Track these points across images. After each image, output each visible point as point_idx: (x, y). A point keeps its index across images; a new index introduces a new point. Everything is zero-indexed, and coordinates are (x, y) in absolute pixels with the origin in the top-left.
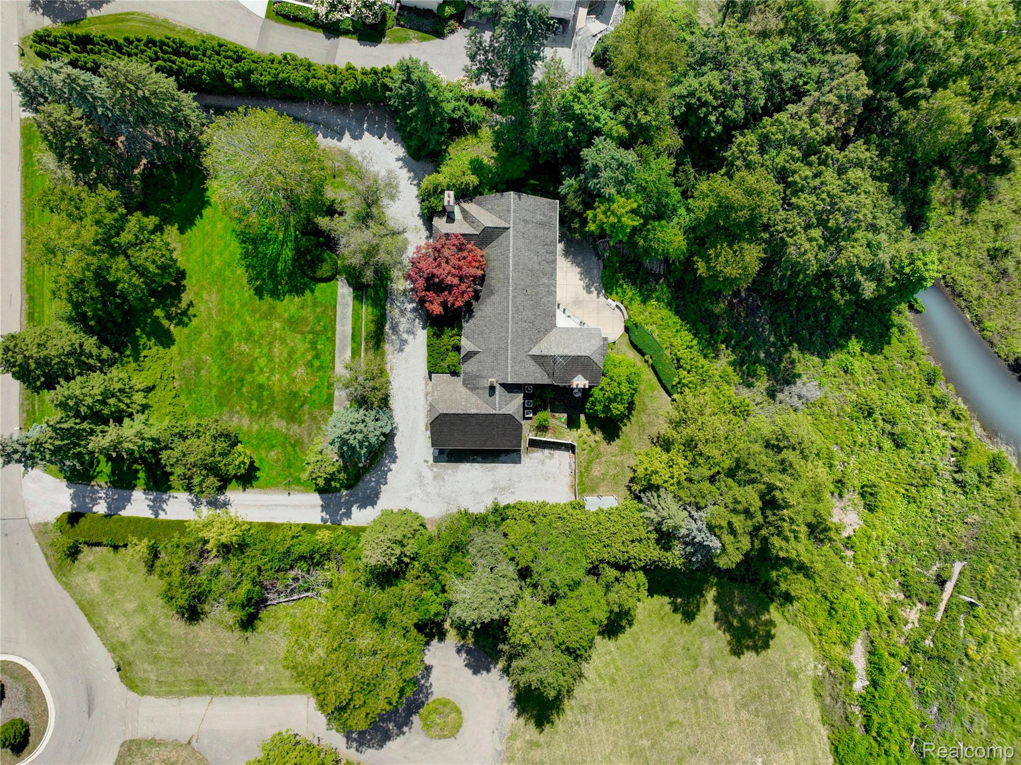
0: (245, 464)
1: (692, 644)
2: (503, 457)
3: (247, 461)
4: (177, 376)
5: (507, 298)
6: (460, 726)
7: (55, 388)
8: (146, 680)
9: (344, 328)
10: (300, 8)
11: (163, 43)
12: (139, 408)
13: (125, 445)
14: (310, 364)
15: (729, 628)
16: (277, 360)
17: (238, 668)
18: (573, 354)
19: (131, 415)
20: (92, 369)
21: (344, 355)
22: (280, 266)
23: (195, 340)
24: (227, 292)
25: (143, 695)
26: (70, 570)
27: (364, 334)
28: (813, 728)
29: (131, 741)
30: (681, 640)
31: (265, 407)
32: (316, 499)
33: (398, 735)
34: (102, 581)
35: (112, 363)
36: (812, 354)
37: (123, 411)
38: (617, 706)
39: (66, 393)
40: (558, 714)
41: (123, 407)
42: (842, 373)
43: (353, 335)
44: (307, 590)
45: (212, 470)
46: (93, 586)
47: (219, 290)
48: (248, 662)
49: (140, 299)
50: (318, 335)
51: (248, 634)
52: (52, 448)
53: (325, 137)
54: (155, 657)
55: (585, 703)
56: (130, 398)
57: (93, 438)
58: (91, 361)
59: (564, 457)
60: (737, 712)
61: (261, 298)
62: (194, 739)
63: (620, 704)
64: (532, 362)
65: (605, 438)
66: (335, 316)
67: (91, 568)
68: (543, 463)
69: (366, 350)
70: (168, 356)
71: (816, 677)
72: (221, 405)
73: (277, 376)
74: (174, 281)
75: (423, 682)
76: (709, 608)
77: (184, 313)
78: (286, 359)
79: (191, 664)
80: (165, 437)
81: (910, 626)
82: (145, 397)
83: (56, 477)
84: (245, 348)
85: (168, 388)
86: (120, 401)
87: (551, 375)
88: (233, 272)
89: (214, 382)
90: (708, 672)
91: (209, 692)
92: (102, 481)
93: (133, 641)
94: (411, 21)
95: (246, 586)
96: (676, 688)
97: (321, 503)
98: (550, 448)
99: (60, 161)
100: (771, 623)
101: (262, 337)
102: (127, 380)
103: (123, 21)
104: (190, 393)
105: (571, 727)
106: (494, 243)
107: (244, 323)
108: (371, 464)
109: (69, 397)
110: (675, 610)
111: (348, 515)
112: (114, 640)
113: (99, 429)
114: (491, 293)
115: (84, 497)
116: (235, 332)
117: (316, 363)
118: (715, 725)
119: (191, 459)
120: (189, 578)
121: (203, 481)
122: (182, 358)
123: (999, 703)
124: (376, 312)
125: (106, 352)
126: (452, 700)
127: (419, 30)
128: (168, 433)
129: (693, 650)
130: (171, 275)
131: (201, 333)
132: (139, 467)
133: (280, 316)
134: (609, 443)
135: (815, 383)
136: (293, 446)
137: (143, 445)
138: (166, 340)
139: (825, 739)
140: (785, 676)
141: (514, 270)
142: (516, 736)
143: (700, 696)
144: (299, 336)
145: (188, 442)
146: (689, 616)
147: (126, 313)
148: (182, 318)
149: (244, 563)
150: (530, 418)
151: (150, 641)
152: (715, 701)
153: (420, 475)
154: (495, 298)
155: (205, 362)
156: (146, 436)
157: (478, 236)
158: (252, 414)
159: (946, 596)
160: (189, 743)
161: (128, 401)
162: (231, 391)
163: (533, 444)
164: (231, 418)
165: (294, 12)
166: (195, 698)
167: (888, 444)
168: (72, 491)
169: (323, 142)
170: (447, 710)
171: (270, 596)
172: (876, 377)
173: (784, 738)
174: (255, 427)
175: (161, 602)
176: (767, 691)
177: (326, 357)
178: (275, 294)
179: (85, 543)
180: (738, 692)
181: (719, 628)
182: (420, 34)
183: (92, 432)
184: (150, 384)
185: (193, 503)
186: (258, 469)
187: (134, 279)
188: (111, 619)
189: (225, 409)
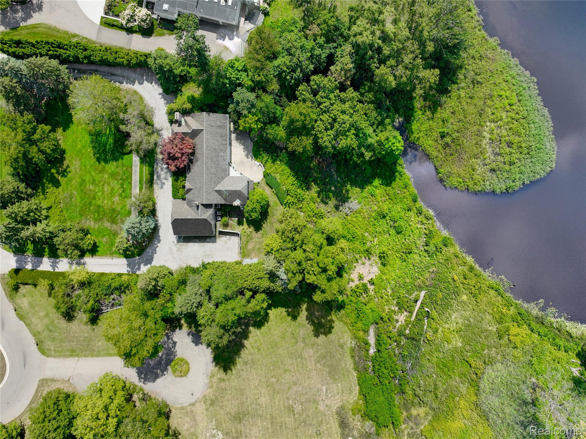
0: (91, 244)
1: (295, 331)
2: (208, 240)
3: (92, 242)
4: (61, 202)
5: (203, 163)
6: (189, 371)
7: (6, 209)
8: (49, 350)
9: (136, 177)
10: (115, 21)
11: (52, 43)
12: (44, 217)
13: (37, 235)
14: (120, 195)
15: (313, 323)
16: (106, 193)
17: (90, 343)
18: (233, 189)
19: (40, 221)
20: (23, 199)
21: (136, 191)
22: (108, 147)
23: (69, 184)
24: (83, 160)
25: (48, 357)
26: (15, 297)
27: (144, 180)
28: (350, 372)
29: (43, 379)
30: (290, 330)
31: (101, 216)
32: (124, 261)
33: (162, 376)
34: (29, 302)
35: (31, 196)
36: (356, 187)
37: (37, 219)
38: (260, 362)
39: (11, 211)
40: (234, 365)
41: (37, 217)
42: (370, 196)
43: (140, 181)
44: (120, 305)
45: (77, 247)
46: (25, 304)
47: (80, 160)
48: (94, 340)
49: (44, 165)
50: (124, 180)
51: (94, 327)
52: (5, 236)
53: (127, 83)
54: (53, 339)
55: (246, 360)
56: (40, 212)
57: (23, 232)
58: (23, 195)
59: (236, 239)
60: (316, 365)
61: (99, 163)
62: (71, 378)
63: (262, 361)
64: (216, 194)
65: (255, 230)
66: (132, 171)
67: (24, 296)
68: (226, 243)
69: (145, 188)
70: (58, 192)
71: (351, 347)
72: (81, 215)
73: (106, 201)
74: (59, 155)
75: (172, 350)
76: (303, 314)
77: (65, 171)
78: (110, 193)
79: (69, 342)
80: (55, 231)
81: (400, 323)
82: (47, 212)
83: (9, 251)
84: (92, 187)
85: (58, 208)
86: (35, 214)
87: (225, 199)
88: (86, 150)
89: (78, 204)
90: (302, 345)
91: (77, 356)
92: (29, 253)
93: (43, 331)
94: (164, 26)
95: (92, 302)
96: (288, 353)
97: (127, 263)
98: (229, 235)
99: (8, 102)
100: (332, 321)
101: (99, 182)
102: (39, 204)
103: (36, 28)
104: (67, 210)
105: (239, 372)
106: (198, 137)
107: (91, 175)
108: (149, 243)
109: (12, 213)
110: (288, 315)
111: (139, 269)
112: (35, 330)
113: (26, 227)
114: (197, 161)
115: (22, 261)
116: (87, 179)
117: (124, 195)
118: (305, 371)
119: (66, 242)
120: (66, 299)
121: (72, 252)
122: (64, 193)
123: (442, 362)
124: (151, 169)
125: (29, 191)
126: (185, 358)
127: (168, 30)
128: (57, 229)
129: (295, 334)
130: (58, 152)
131: (72, 180)
132: (45, 246)
133: (107, 171)
134: (257, 232)
135: (356, 201)
136: (114, 235)
137: (45, 235)
138: (57, 184)
139: (356, 378)
140: (337, 346)
141: (206, 150)
142: (214, 376)
143: (299, 357)
144: (116, 182)
145: (66, 233)
146: (295, 317)
147: (37, 172)
148: (64, 173)
149: (90, 291)
150: (220, 221)
151: (51, 331)
152: (306, 359)
153: (171, 249)
154: (199, 163)
155: (74, 195)
156: (47, 231)
157: (191, 133)
158: (95, 220)
159: (417, 308)
160: (69, 380)
161: (39, 214)
162: (86, 209)
163: (221, 233)
164: (86, 222)
165: (112, 23)
166: (71, 358)
167: (393, 232)
168: (16, 258)
169: (125, 86)
170: (183, 363)
171: (104, 308)
172: (387, 197)
173: (336, 377)
174: (97, 226)
175: (54, 311)
176: (329, 354)
177: (127, 192)
178: (106, 161)
179: (21, 283)
180: (316, 355)
181: (308, 323)
182: (169, 32)
183: (23, 229)
184: (49, 206)
185: (70, 264)
186: (98, 247)
187: (40, 156)
188: (33, 320)
189: (83, 217)
